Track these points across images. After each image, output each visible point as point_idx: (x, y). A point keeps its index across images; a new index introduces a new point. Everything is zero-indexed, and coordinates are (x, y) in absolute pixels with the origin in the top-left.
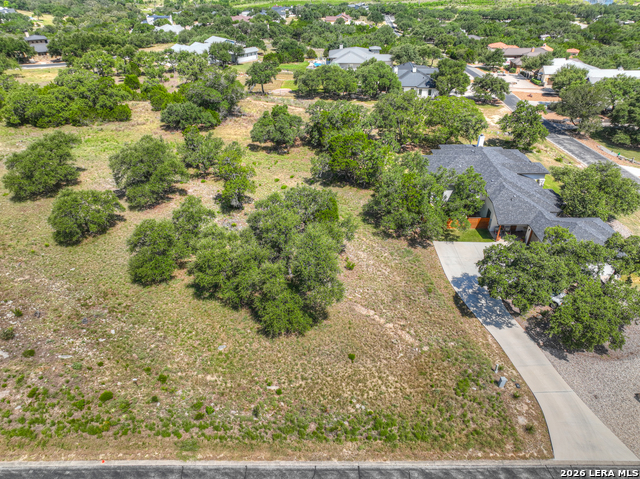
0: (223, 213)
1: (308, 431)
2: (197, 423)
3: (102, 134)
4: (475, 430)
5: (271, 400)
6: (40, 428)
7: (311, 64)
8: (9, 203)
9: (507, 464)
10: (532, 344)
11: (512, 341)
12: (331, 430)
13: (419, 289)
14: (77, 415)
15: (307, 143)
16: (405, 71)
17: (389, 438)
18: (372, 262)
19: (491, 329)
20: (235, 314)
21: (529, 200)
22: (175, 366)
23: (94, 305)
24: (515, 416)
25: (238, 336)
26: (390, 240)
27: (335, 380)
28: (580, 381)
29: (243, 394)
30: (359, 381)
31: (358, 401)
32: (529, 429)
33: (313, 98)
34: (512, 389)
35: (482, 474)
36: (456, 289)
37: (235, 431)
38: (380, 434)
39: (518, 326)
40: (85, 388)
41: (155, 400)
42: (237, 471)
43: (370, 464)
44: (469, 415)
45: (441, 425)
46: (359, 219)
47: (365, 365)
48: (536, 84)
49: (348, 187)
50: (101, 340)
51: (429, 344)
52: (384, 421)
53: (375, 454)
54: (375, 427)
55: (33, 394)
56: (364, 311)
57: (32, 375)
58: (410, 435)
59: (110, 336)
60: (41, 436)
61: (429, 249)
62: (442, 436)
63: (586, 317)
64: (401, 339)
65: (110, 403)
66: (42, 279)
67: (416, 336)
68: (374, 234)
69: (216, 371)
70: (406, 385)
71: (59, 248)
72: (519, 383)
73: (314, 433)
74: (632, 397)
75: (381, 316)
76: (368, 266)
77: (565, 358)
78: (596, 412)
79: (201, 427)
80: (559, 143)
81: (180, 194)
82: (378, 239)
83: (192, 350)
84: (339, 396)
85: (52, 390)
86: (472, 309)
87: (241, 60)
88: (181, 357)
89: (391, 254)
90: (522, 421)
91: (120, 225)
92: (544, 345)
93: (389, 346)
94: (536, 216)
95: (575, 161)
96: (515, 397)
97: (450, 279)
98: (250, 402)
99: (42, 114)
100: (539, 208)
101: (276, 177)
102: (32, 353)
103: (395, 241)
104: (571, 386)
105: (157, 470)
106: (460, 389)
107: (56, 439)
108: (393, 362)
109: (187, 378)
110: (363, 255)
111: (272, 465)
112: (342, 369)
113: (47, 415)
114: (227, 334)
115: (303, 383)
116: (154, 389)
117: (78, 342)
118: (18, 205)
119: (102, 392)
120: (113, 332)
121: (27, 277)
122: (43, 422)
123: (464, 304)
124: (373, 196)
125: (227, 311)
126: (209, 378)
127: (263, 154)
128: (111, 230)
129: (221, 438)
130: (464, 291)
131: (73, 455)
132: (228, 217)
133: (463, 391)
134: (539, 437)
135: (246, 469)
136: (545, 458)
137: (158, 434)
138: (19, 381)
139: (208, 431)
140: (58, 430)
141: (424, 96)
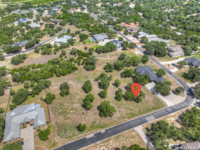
0: (117, 87)
1: (149, 110)
4: (161, 106)
5: (144, 109)
7: (90, 40)
10: (162, 96)
11: (159, 96)
12: (151, 110)
13: (148, 92)
14: (131, 115)
15: (115, 69)
19: (157, 95)
20: (132, 101)
21: (154, 76)
22: (133, 109)
23: (118, 105)
25: (135, 104)
28: (167, 99)
29: (141, 109)
30: (149, 105)
31: (151, 107)
35: (164, 109)
39: (159, 94)
40: (129, 113)
47: (149, 103)
48: (137, 39)
50: (124, 108)
51: (153, 99)
53: (155, 111)
54: (154, 108)
55: (126, 115)
57: (123, 113)
58: (157, 108)
60: (130, 117)
61: (145, 86)
62: (159, 107)
65: (132, 113)
67: (151, 98)
70: (154, 104)
72: (163, 100)
74: (172, 99)
78: (170, 101)
79: (141, 113)
80: (149, 58)
83: (132, 107)
84: (149, 107)
90: (164, 104)
93: (150, 100)
95: (153, 62)
96: (163, 102)
97: (150, 90)
100: (156, 77)
102: (120, 111)
105: (141, 117)
106: (158, 103)
108: (151, 102)
109: (135, 109)
111: (149, 114)
112: (147, 104)
115: (145, 106)
116: (134, 111)
117: (122, 109)
124: (132, 78)
126: (137, 109)
127: (109, 73)
129: (143, 113)
134: (166, 105)
136: (167, 107)
137: (139, 114)
141: (121, 48)
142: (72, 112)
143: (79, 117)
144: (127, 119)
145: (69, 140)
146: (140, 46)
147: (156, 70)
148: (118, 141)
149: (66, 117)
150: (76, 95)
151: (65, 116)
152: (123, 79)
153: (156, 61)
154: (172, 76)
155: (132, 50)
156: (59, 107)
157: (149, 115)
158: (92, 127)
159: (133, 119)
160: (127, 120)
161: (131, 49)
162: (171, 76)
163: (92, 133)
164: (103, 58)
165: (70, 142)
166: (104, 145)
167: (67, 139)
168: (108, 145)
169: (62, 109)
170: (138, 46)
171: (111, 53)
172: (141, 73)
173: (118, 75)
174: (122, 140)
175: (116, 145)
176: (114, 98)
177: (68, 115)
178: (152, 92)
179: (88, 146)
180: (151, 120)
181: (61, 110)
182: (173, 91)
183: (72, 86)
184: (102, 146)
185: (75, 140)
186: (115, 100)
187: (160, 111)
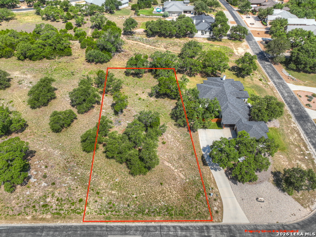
0: (115, 115)
1: (145, 212)
2: (110, 210)
3: (60, 65)
4: (199, 212)
5: (134, 201)
6: (62, 212)
7: (155, 10)
8: (30, 109)
9: (207, 224)
10: (226, 178)
11: (219, 177)
12: (153, 212)
13: (189, 153)
14: (73, 207)
16: (199, 21)
17: (171, 215)
18: (172, 140)
19: (213, 171)
20: (121, 166)
21: (237, 113)
22: (101, 188)
23: (71, 162)
24: (213, 207)
25: (122, 175)
26: (181, 128)
27: (155, 193)
28: (239, 193)
29: (125, 198)
30: (163, 193)
31: (162, 201)
32: (217, 212)
33: (154, 36)
34: (215, 197)
35: (198, 227)
36: (203, 153)
37: (122, 213)
38: (168, 213)
39: (223, 171)
40: (73, 197)
41: (96, 201)
42: (123, 227)
43: (164, 224)
44: (198, 207)
45: (188, 210)
46: (170, 116)
47: (166, 187)
48: (263, 24)
49: (166, 98)
50: (76, 177)
51: (189, 179)
52: (170, 208)
53: (166, 220)
54: (167, 211)
55: (57, 200)
56: (167, 164)
57: (56, 193)
58: (178, 214)
59: (78, 175)
60: (63, 215)
61: (196, 132)
62: (188, 214)
63: (243, 173)
64: (179, 176)
65: (82, 203)
66: (50, 149)
67: (185, 175)
68: (175, 125)
69: (115, 189)
70: (179, 195)
71: (54, 134)
72: (218, 194)
73: (147, 213)
74: (255, 199)
75: (173, 166)
76: (171, 142)
77: (236, 184)
78: (241, 205)
79: (112, 212)
80: (264, 68)
81: (98, 104)
82: (176, 127)
83: (107, 181)
84: (156, 199)
85: (63, 198)
86: (207, 162)
87: (120, 7)
88: (103, 184)
89: (181, 135)
90: (215, 209)
91: (75, 121)
92: (231, 178)
93: (175, 179)
94: (239, 121)
95: (268, 80)
96: (215, 200)
97: (202, 148)
98: (127, 201)
99: (33, 55)
100: (241, 116)
101: (137, 92)
102: (54, 184)
103: (183, 129)
104: (235, 196)
105: (99, 226)
107: (68, 216)
108: (175, 186)
109: (105, 192)
110: (169, 136)
111: (134, 224)
112: (158, 188)
113: (63, 208)
114: (118, 174)
115: (144, 194)
116: (95, 197)
117: (68, 178)
118: (34, 111)
119: (79, 199)
120: (79, 174)
121: (45, 148)
122: (63, 210)
123: (205, 160)
124: (176, 103)
125: (118, 164)
126: (113, 192)
127: (131, 77)
128: (72, 124)
129: (118, 215)
130: (206, 154)
131: (73, 221)
132: (117, 117)
133: (198, 198)
134: (219, 214)
135: (126, 226)
136: (219, 222)
137: (98, 214)
138: (53, 195)
139: (114, 213)
140: (68, 213)
141: (207, 35)
146: (258, 39)
147: (254, 99)
152: (153, 99)
153: (280, 78)
154: (304, 130)
155: (232, 44)
157: (130, 227)
159: (64, 224)
161: (230, 42)
162: (299, 128)
164: (148, 46)
170: (255, 38)
171: (177, 40)
172: (205, 94)
182: (276, 174)
183: (20, 84)
187: (182, 228)
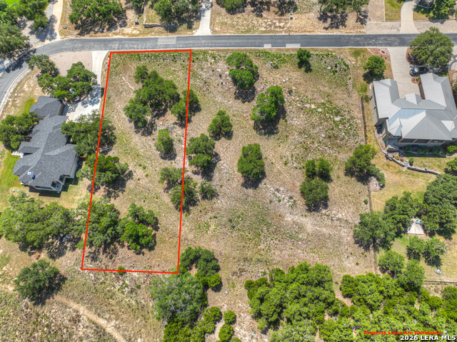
36: (100, 99)
97: (99, 104)
101: (147, 180)
134: (108, 55)
136: (110, 51)
142: (313, 106)
143: (301, 89)
144: (210, 52)
145: (331, 52)
148: (250, 27)
149: (327, 99)
150: (290, 159)
151: (329, 101)
156: (340, 130)
158: (284, 61)
160: (212, 50)
163: (288, 50)
165: (331, 48)
166: (276, 27)
167: (334, 54)
168: (270, 26)
169: (334, 122)
173: (131, 191)
174: (243, 25)
175: (258, 21)
176: (201, 113)
177: (323, 101)
178: (102, 96)
179: (302, 34)
180: (169, 38)
181: (337, 119)
183: (291, 198)
184: (280, 27)
185: (321, 48)
186: (202, 107)
